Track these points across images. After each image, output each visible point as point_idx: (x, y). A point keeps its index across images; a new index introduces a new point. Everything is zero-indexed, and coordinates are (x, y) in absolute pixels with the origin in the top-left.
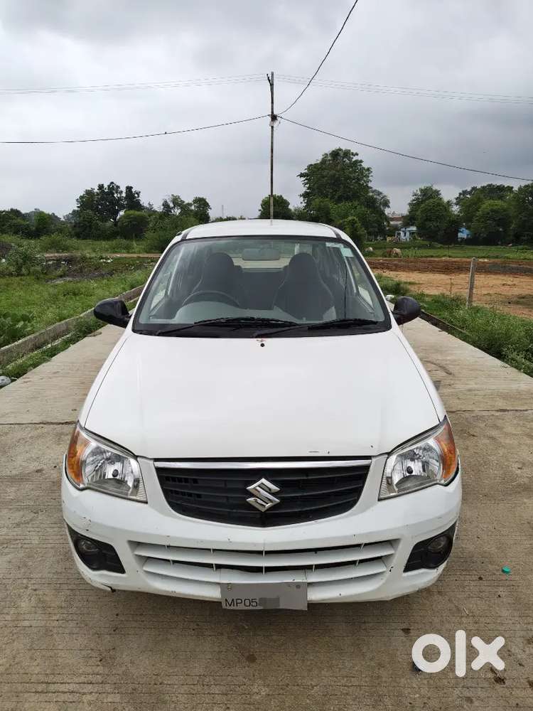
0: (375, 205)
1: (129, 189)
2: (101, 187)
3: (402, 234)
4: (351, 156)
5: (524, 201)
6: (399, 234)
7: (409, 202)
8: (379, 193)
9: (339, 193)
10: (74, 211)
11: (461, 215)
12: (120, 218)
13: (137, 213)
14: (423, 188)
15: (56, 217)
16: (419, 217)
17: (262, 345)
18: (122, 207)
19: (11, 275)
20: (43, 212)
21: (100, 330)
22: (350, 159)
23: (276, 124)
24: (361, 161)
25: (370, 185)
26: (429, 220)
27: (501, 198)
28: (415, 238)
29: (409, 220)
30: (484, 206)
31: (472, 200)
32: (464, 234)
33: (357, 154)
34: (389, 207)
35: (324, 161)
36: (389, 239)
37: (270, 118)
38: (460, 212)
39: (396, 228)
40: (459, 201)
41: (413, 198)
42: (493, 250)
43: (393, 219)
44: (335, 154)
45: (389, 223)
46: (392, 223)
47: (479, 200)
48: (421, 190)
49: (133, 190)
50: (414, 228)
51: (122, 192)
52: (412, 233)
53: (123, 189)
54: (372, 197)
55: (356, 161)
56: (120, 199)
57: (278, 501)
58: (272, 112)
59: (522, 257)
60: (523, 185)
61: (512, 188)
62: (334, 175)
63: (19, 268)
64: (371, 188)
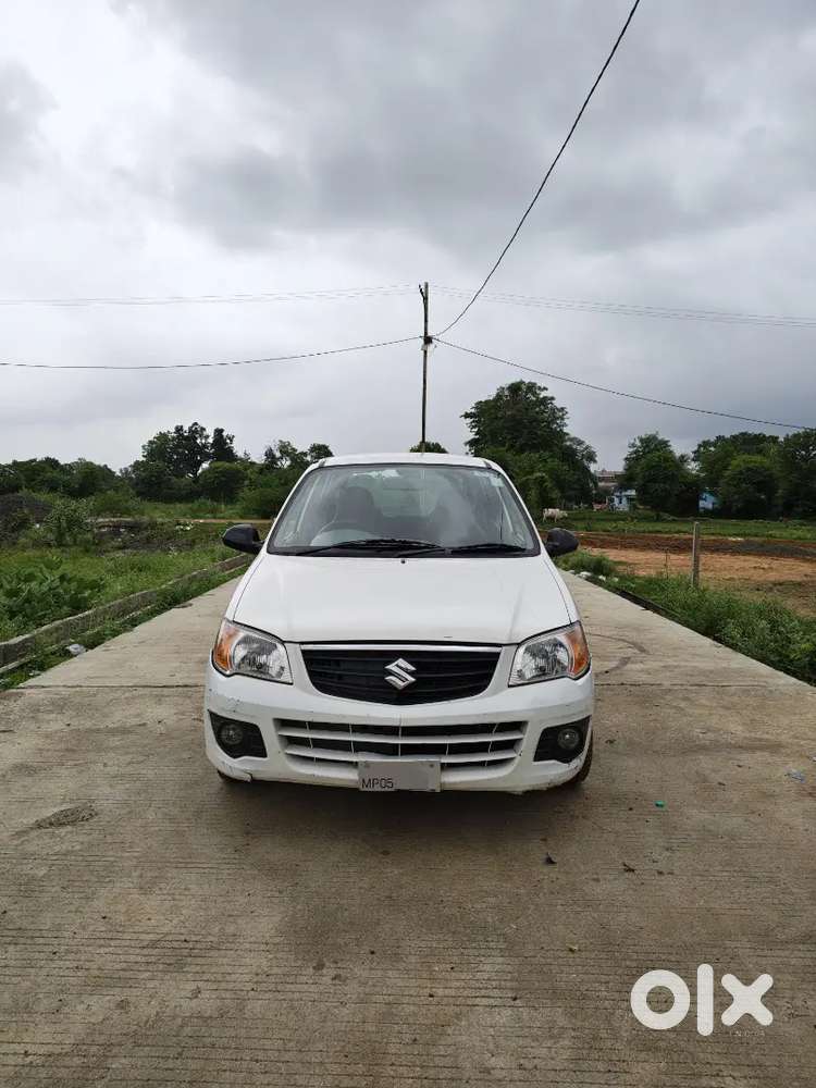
0: (574, 459)
1: (219, 432)
2: (179, 429)
3: (616, 500)
4: (538, 392)
5: (794, 457)
6: (612, 500)
7: (625, 456)
8: (580, 443)
9: (521, 441)
10: (137, 463)
11: (703, 475)
12: (203, 472)
13: (227, 465)
14: (643, 437)
15: (109, 470)
16: (640, 476)
17: (403, 562)
18: (207, 457)
19: (49, 545)
20: (92, 463)
21: (191, 602)
22: (535, 394)
23: (430, 348)
24: (553, 398)
25: (565, 430)
26: (654, 480)
27: (760, 452)
28: (635, 507)
29: (625, 480)
30: (734, 463)
31: (718, 454)
32: (707, 503)
33: (545, 389)
34: (595, 461)
35: (499, 397)
36: (596, 507)
37: (422, 341)
38: (701, 470)
39: (607, 492)
40: (698, 456)
41: (631, 450)
42: (751, 525)
43: (603, 479)
44: (515, 388)
45: (596, 484)
46: (601, 484)
47: (728, 455)
48: (641, 440)
49: (225, 434)
50: (633, 493)
51: (207, 437)
52: (630, 499)
53: (210, 432)
54: (570, 447)
55: (545, 398)
56: (205, 446)
57: (413, 680)
58: (426, 333)
59: (795, 536)
60: (790, 434)
61: (777, 438)
62: (513, 416)
63: (61, 536)
64: (567, 434)
